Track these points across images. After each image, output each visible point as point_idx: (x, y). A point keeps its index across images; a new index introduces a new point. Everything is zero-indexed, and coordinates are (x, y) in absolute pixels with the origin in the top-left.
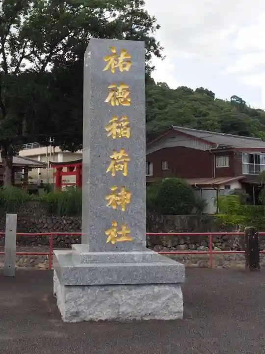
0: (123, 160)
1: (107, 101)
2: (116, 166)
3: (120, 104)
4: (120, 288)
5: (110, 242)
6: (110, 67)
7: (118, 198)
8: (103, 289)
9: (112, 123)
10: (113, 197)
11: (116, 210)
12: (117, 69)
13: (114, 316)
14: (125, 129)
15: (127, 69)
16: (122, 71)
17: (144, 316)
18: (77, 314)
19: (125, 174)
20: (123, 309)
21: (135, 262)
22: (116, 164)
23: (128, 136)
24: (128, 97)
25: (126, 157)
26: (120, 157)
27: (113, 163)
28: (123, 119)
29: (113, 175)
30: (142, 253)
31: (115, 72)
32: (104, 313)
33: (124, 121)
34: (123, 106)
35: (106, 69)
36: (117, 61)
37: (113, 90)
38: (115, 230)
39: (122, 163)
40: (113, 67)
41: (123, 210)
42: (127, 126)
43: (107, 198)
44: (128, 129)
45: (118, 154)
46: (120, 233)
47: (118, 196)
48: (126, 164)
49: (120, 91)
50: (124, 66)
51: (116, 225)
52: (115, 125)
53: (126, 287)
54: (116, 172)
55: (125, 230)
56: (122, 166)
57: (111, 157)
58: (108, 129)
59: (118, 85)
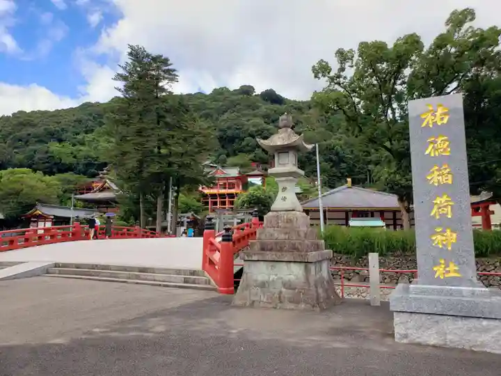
0: (446, 204)
1: (427, 152)
2: (440, 210)
3: (439, 154)
4: (446, 317)
5: (439, 277)
6: (428, 123)
7: (444, 238)
8: (429, 317)
9: (433, 172)
10: (439, 237)
11: (442, 248)
12: (435, 124)
13: (441, 343)
14: (447, 176)
15: (445, 121)
16: (439, 124)
17: (472, 347)
18: (406, 336)
19: (449, 217)
20: (449, 337)
21: (463, 296)
22: (440, 208)
23: (450, 182)
24: (448, 146)
25: (449, 201)
26: (443, 202)
27: (436, 207)
28: (444, 167)
29: (438, 217)
30: (471, 288)
31: (433, 126)
32: (431, 338)
33: (446, 169)
34: (443, 155)
35: (424, 125)
36: (435, 116)
37: (431, 142)
38: (443, 266)
39: (445, 207)
40: (430, 122)
41: (450, 248)
42: (448, 173)
43: (434, 238)
44: (450, 176)
45: (441, 199)
46: (447, 269)
47: (443, 236)
48: (449, 207)
49: (439, 142)
50: (442, 119)
51: (443, 262)
52: (437, 173)
53: (451, 318)
54: (440, 215)
55: (452, 267)
56: (446, 209)
57: (435, 202)
58: (429, 178)
59: (437, 137)
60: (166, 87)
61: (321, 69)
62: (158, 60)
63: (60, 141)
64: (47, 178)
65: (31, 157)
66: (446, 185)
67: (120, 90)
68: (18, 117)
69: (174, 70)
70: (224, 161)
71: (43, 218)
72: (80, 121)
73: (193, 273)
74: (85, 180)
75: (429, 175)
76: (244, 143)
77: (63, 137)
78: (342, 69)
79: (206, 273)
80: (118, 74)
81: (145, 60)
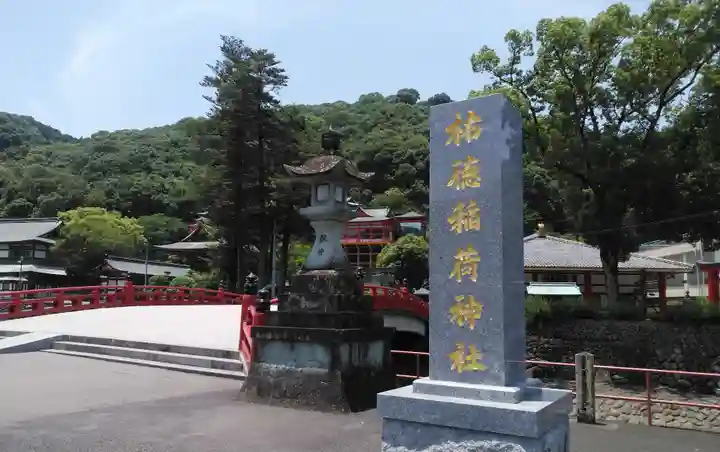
0: (471, 261)
1: (450, 184)
2: (462, 270)
3: (466, 187)
5: (456, 370)
6: (454, 140)
7: (465, 312)
9: (457, 213)
10: (460, 310)
11: (462, 327)
12: (463, 141)
14: (474, 219)
15: (476, 137)
16: (469, 141)
19: (474, 280)
22: (462, 267)
23: (478, 228)
24: (478, 175)
25: (475, 257)
26: (467, 257)
27: (458, 265)
28: (471, 205)
29: (459, 281)
31: (461, 144)
33: (473, 208)
34: (471, 188)
35: (448, 143)
36: (465, 128)
37: (457, 169)
38: (462, 354)
39: (470, 265)
40: (458, 139)
41: (472, 328)
42: (477, 215)
43: (452, 312)
44: (479, 218)
45: (465, 254)
46: (468, 358)
47: (465, 308)
48: (475, 266)
49: (467, 168)
50: (473, 133)
51: (462, 347)
52: (462, 214)
54: (463, 277)
56: (470, 269)
57: (457, 257)
58: (451, 221)
59: (465, 160)
60: (272, 93)
61: (485, 60)
62: (261, 57)
63: (149, 170)
64: (126, 221)
65: (109, 194)
66: (473, 232)
67: (210, 99)
68: (97, 140)
69: (283, 71)
70: (370, 198)
71: (116, 275)
72: (175, 144)
73: (228, 354)
74: (178, 224)
75: (450, 216)
76: (399, 172)
77: (153, 165)
78: (515, 60)
79: (242, 356)
80: (207, 78)
81: (244, 57)
